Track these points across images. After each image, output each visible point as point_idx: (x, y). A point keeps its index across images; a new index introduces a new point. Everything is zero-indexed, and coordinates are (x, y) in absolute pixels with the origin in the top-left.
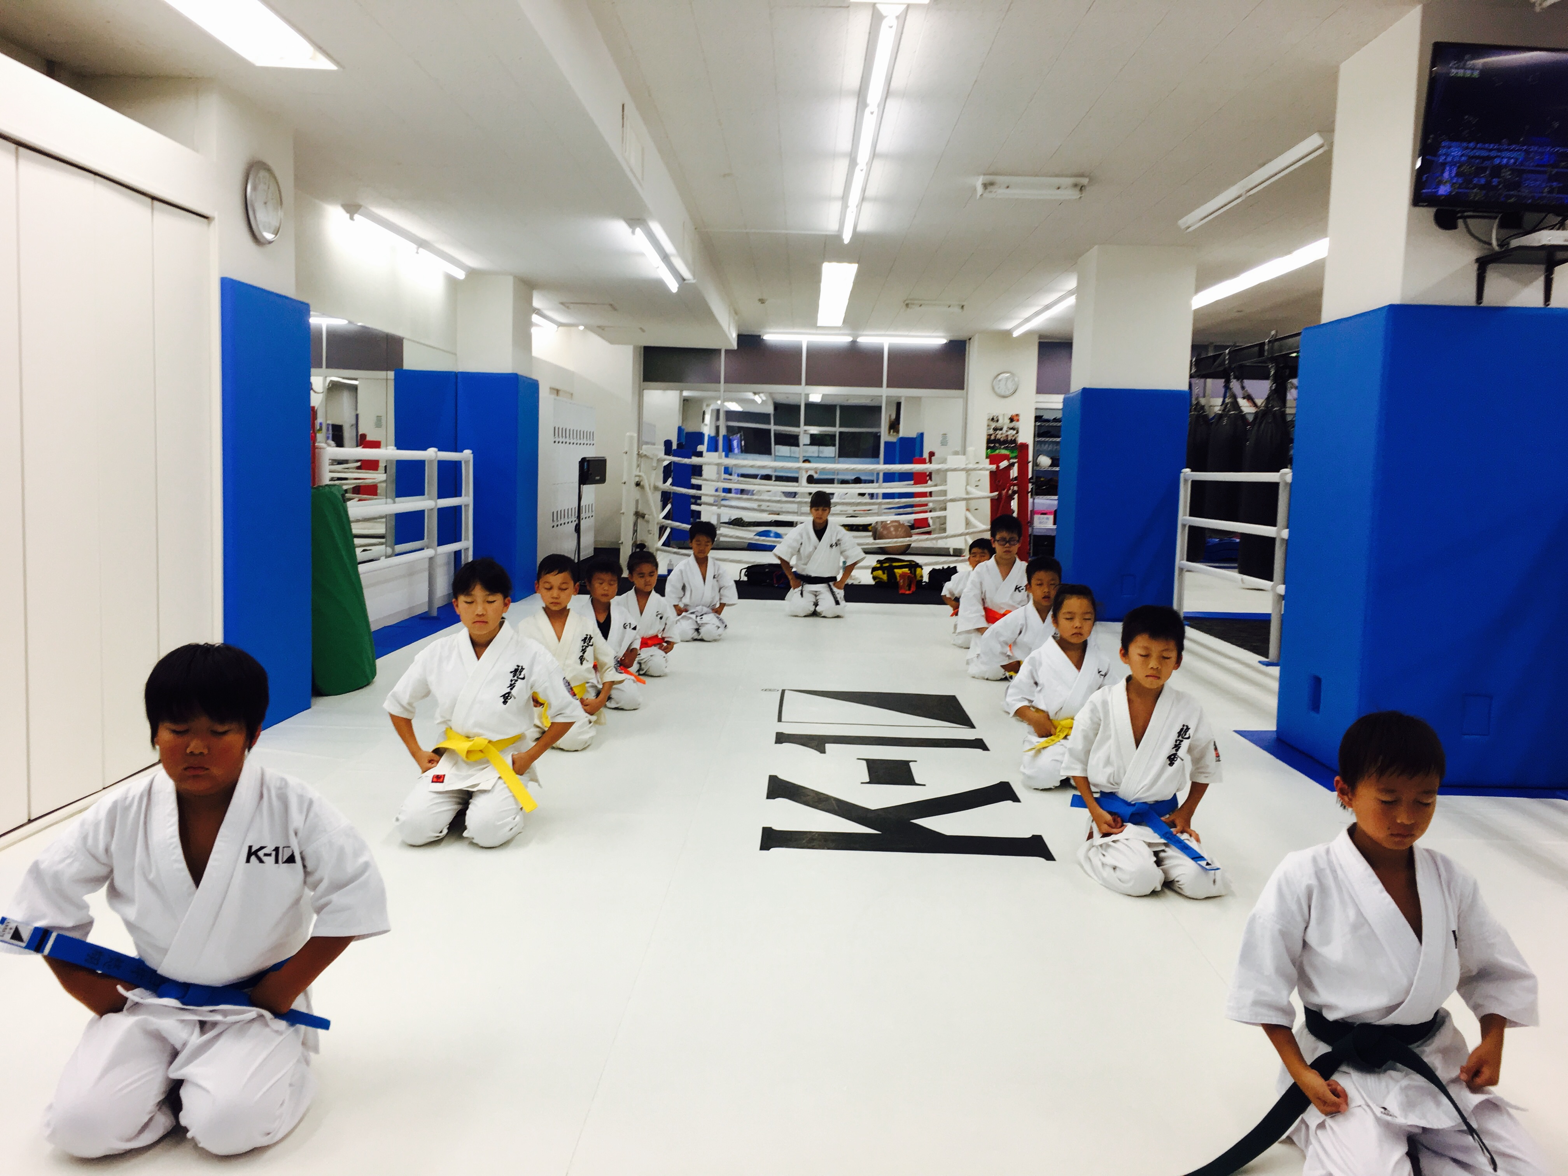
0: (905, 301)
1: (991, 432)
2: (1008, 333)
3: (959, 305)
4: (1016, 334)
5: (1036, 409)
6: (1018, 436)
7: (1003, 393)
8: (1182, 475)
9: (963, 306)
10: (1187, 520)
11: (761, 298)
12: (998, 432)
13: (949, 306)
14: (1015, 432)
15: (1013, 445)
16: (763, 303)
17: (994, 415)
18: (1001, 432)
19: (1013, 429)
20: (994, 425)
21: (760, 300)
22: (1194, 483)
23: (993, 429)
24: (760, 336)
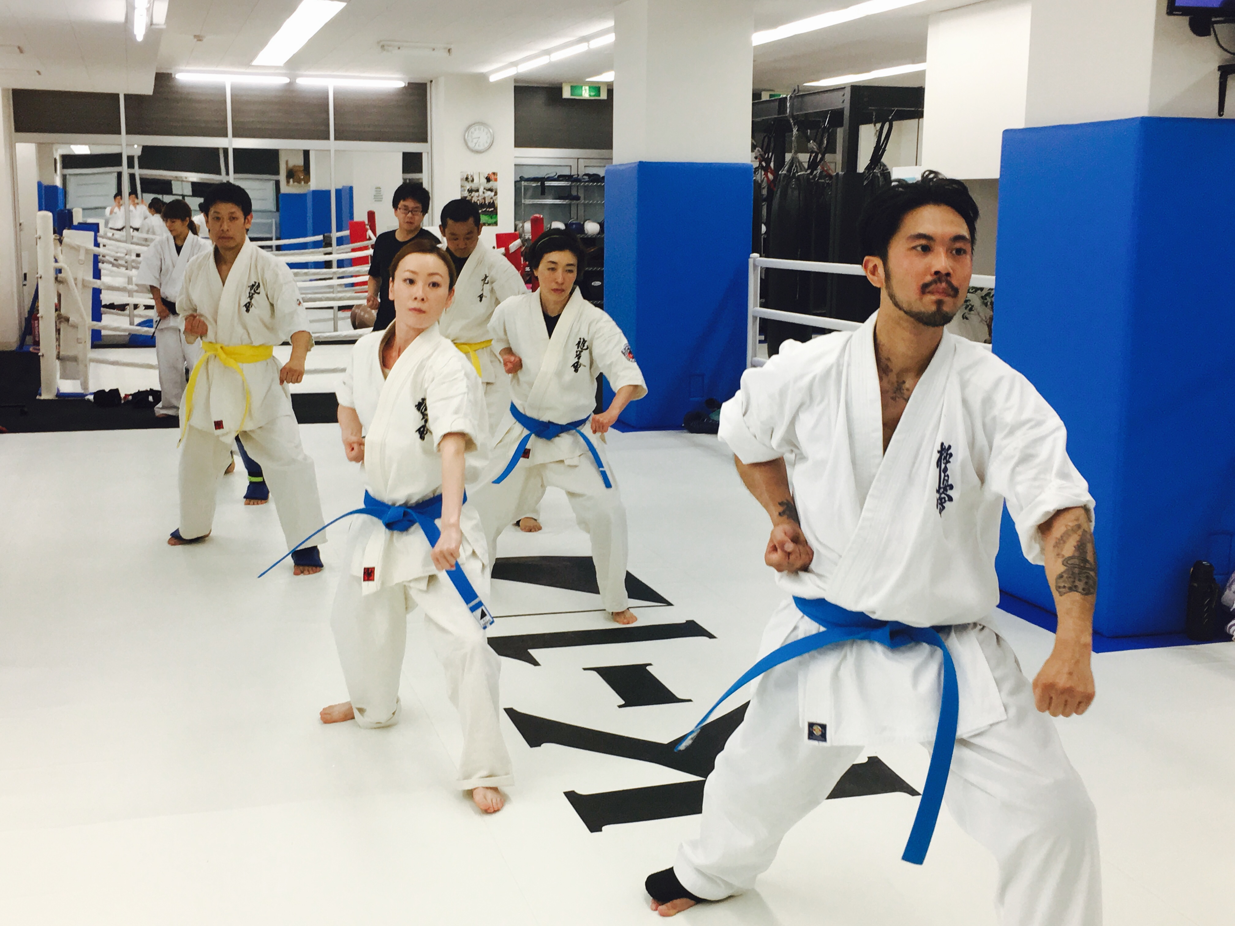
0: (381, 41)
1: (466, 194)
2: (483, 77)
3: (445, 48)
4: (493, 78)
5: (515, 165)
6: (496, 200)
7: (477, 148)
8: (751, 261)
9: (449, 50)
10: (758, 312)
11: (197, 34)
12: (473, 193)
13: (434, 50)
14: (493, 194)
15: (493, 209)
16: (200, 40)
17: (469, 173)
18: (477, 194)
19: (491, 190)
20: (468, 186)
21: (195, 36)
22: (768, 272)
23: (468, 190)
24: (171, 74)
